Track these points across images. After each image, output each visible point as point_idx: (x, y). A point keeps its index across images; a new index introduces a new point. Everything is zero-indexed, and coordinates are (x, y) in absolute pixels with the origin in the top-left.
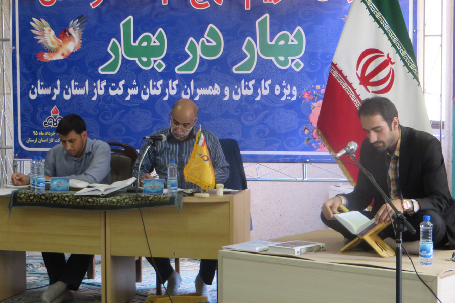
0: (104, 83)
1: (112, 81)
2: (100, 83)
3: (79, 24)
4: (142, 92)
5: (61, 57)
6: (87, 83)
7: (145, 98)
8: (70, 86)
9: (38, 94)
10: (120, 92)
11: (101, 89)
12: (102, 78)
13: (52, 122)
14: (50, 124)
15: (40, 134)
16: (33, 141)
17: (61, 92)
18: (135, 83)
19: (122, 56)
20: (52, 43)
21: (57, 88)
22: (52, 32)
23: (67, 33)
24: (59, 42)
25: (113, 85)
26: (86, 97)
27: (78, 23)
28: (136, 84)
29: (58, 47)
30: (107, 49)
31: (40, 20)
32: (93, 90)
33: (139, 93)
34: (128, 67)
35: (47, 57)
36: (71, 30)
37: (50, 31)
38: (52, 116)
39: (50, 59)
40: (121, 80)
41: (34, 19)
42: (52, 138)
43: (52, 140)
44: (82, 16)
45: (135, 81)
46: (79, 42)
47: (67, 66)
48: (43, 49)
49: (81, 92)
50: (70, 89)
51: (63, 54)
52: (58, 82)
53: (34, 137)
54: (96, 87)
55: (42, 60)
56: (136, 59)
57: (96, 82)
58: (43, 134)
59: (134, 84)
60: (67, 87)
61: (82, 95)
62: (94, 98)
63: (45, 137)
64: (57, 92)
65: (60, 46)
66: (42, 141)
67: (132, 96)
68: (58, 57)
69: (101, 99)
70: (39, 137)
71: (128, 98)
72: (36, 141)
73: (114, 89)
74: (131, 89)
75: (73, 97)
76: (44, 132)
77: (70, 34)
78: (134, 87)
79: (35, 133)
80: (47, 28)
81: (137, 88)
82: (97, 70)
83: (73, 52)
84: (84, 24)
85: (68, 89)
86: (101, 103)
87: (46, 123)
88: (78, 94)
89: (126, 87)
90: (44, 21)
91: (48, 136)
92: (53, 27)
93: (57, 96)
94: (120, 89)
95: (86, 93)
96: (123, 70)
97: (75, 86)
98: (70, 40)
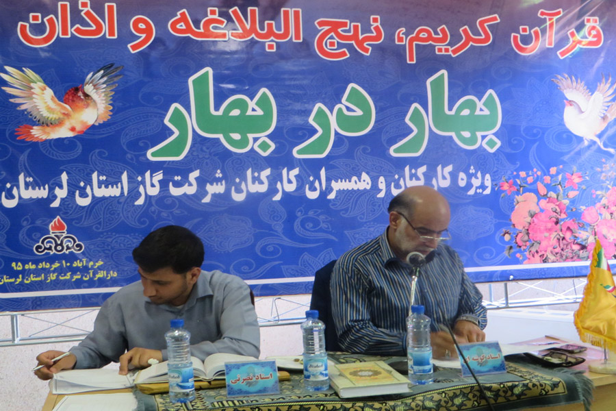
0: (159, 176)
1: (174, 172)
2: (151, 176)
3: (105, 79)
4: (233, 188)
5: (71, 134)
6: (125, 177)
7: (238, 197)
8: (89, 182)
9: (20, 198)
10: (190, 190)
11: (153, 185)
12: (155, 167)
13: (53, 246)
14: (50, 248)
15: (27, 267)
16: (13, 280)
17: (71, 194)
18: (219, 174)
19: (194, 131)
20: (49, 109)
21: (61, 187)
22: (49, 92)
23: (80, 94)
24: (65, 108)
25: (177, 178)
26: (122, 200)
27: (102, 77)
28: (221, 175)
29: (62, 116)
30: (163, 121)
31: (23, 71)
32: (138, 187)
33: (228, 191)
34: (204, 148)
35: (37, 133)
36: (89, 88)
37: (43, 89)
38: (53, 235)
39: (44, 137)
40: (192, 171)
41: (8, 68)
42: (54, 272)
43: (53, 277)
44: (112, 65)
45: (219, 171)
46: (106, 108)
47: (81, 148)
48: (30, 120)
49: (113, 192)
50: (88, 187)
51: (73, 129)
52: (64, 177)
53: (15, 274)
54: (143, 183)
55: (28, 139)
56: (220, 136)
57: (143, 175)
58: (33, 267)
59: (217, 175)
60: (82, 184)
61: (115, 197)
62: (140, 201)
63: (37, 272)
64: (61, 193)
65: (67, 115)
66: (32, 278)
67: (214, 195)
68: (63, 132)
69: (153, 202)
70: (25, 273)
71: (207, 200)
72: (19, 280)
73: (178, 185)
74: (212, 184)
75: (96, 201)
76: (36, 262)
77: (86, 95)
78: (218, 180)
79: (16, 266)
80: (38, 85)
81: (224, 182)
82: (145, 154)
83: (93, 126)
84: (116, 79)
85: (85, 188)
86: (153, 209)
87: (39, 247)
88: (107, 195)
89: (201, 182)
90: (29, 72)
91: (43, 269)
92: (49, 82)
93: (62, 200)
94: (190, 185)
95: (122, 193)
96: (195, 154)
97: (100, 184)
98: (87, 106)
